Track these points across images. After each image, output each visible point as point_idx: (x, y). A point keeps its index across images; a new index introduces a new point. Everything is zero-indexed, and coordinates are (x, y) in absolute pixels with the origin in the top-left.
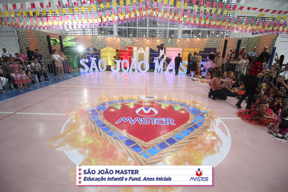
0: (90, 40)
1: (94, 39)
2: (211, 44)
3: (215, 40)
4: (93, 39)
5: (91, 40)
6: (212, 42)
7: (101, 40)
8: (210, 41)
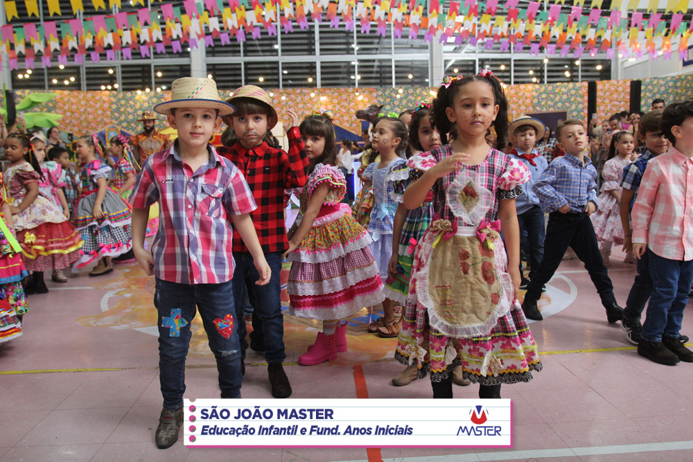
0: (106, 105)
1: (123, 102)
2: (550, 103)
3: (564, 90)
4: (119, 100)
5: (110, 107)
6: (551, 96)
7: (146, 105)
8: (545, 92)
